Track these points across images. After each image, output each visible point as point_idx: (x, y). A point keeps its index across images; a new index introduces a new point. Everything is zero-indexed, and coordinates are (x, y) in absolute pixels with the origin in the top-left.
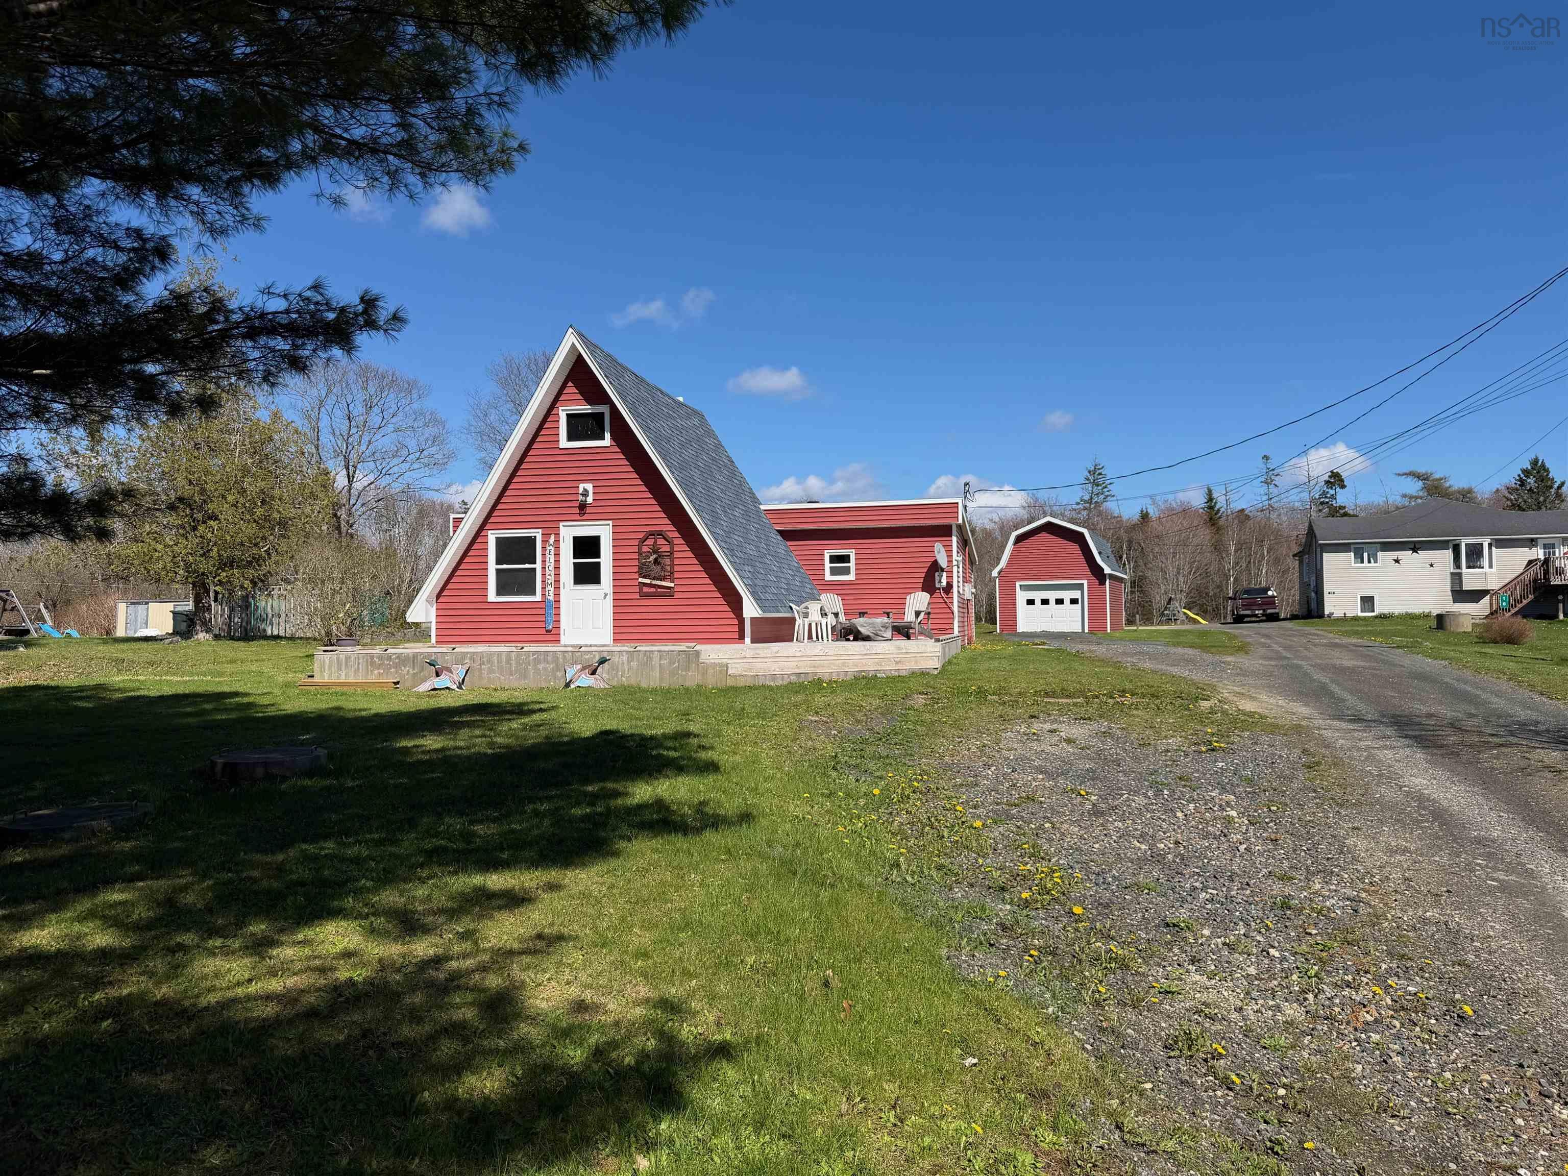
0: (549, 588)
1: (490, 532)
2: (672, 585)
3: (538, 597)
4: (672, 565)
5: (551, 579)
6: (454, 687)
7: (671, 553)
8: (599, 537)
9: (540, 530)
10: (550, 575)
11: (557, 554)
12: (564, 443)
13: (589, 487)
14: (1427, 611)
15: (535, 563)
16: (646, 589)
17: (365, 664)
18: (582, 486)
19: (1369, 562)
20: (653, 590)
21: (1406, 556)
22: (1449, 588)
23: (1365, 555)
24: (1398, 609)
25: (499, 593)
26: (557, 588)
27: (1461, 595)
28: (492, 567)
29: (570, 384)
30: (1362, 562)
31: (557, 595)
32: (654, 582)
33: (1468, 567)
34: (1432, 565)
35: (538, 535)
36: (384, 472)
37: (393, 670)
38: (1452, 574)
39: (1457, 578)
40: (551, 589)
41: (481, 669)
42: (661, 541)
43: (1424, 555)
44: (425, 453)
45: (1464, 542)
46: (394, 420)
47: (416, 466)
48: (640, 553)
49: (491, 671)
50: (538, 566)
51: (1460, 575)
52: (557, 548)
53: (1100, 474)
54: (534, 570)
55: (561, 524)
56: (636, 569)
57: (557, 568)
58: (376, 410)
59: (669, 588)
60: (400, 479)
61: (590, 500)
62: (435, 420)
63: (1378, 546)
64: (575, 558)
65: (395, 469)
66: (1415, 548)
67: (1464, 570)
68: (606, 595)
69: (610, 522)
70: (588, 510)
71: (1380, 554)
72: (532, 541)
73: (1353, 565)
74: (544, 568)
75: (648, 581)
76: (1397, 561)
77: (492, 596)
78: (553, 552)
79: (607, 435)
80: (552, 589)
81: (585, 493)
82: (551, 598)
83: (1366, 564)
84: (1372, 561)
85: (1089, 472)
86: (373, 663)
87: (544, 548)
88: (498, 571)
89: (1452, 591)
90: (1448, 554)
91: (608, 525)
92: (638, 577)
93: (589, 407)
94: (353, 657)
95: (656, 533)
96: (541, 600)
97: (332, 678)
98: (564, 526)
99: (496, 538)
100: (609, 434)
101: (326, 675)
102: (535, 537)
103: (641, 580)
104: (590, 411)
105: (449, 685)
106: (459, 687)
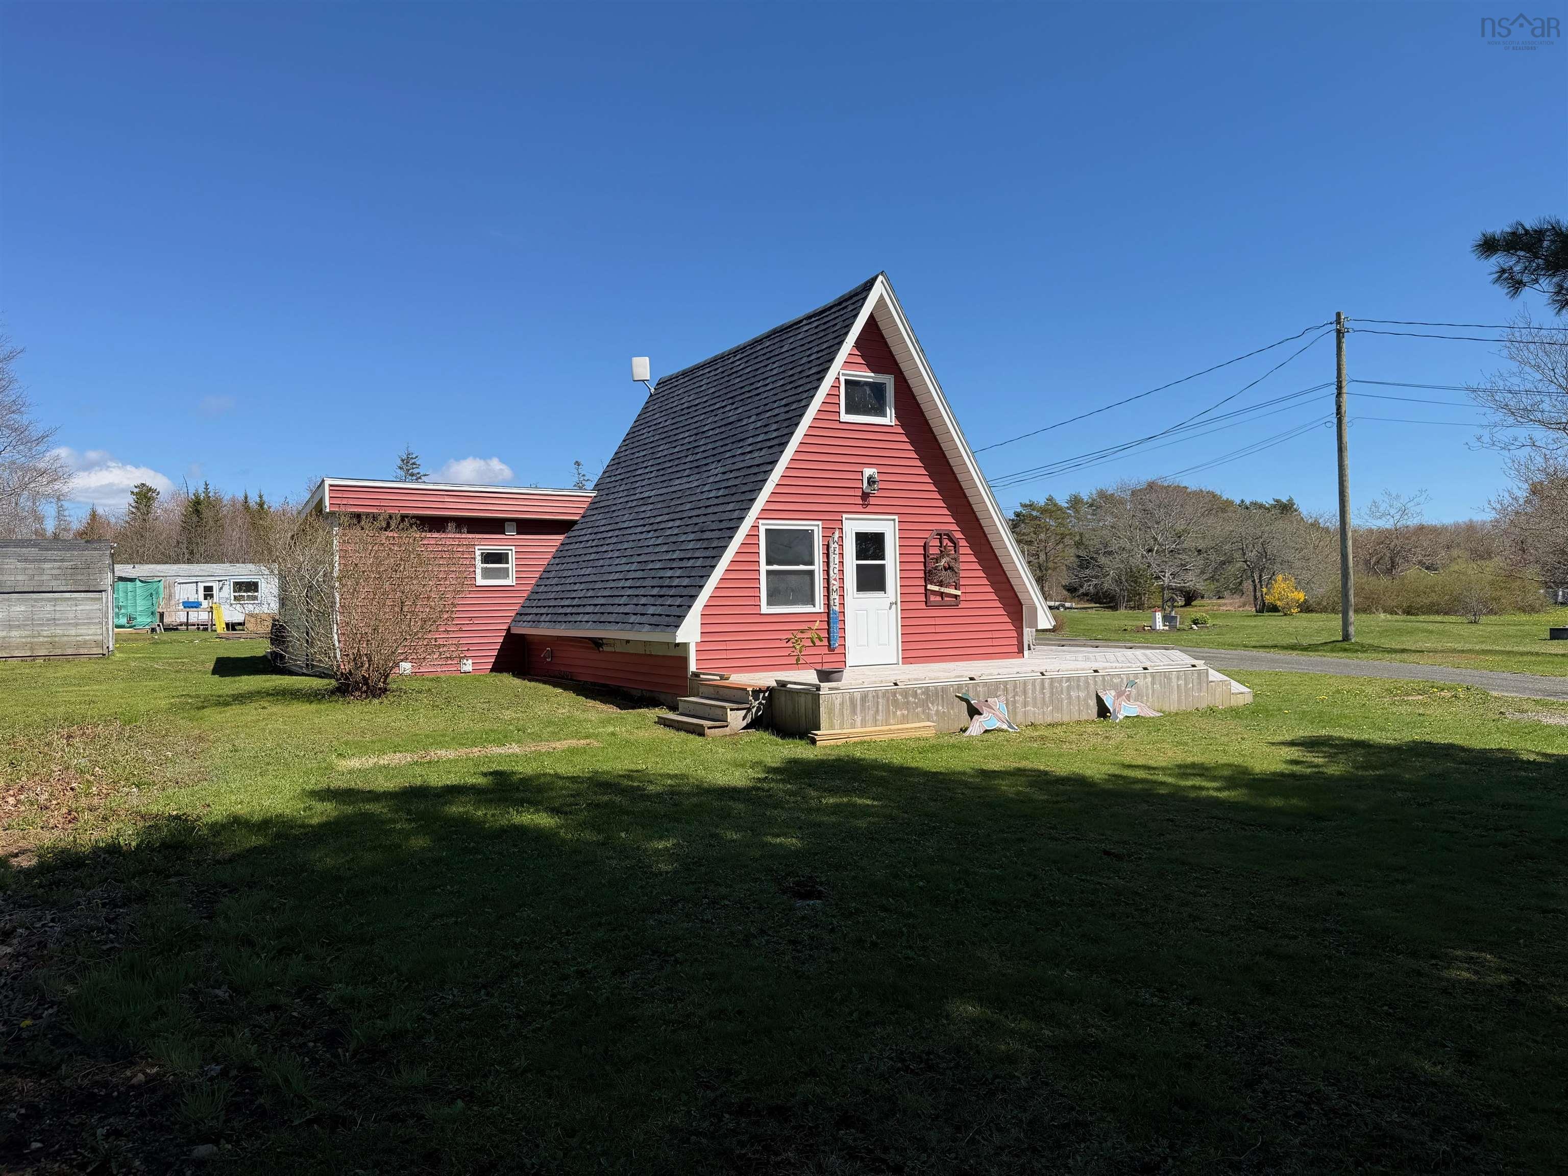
0: (834, 595)
1: (760, 522)
2: (958, 593)
3: (819, 607)
4: (958, 571)
5: (834, 585)
6: (1005, 727)
7: (957, 556)
9: (819, 523)
10: (835, 580)
11: (841, 554)
12: (844, 416)
13: (875, 472)
15: (813, 564)
16: (932, 598)
17: (884, 703)
18: (867, 472)
20: (939, 598)
25: (771, 602)
26: (841, 596)
28: (764, 568)
31: (842, 604)
32: (942, 590)
35: (817, 528)
40: (835, 597)
42: (947, 543)
48: (926, 555)
50: (818, 567)
52: (841, 547)
53: (414, 464)
54: (812, 573)
55: (844, 516)
56: (923, 575)
57: (842, 571)
59: (956, 596)
64: (857, 559)
68: (893, 604)
69: (896, 517)
70: (872, 501)
72: (807, 536)
74: (826, 572)
75: (935, 588)
77: (765, 609)
78: (838, 551)
79: (891, 412)
80: (837, 597)
81: (870, 480)
82: (836, 608)
85: (403, 461)
86: (894, 702)
87: (826, 546)
88: (769, 573)
91: (894, 520)
92: (926, 583)
93: (872, 375)
94: (870, 695)
95: (943, 533)
96: (822, 610)
97: (845, 726)
98: (846, 519)
99: (766, 530)
100: (893, 411)
101: (837, 723)
102: (813, 531)
103: (929, 587)
104: (871, 380)
105: (998, 725)
106: (1010, 726)
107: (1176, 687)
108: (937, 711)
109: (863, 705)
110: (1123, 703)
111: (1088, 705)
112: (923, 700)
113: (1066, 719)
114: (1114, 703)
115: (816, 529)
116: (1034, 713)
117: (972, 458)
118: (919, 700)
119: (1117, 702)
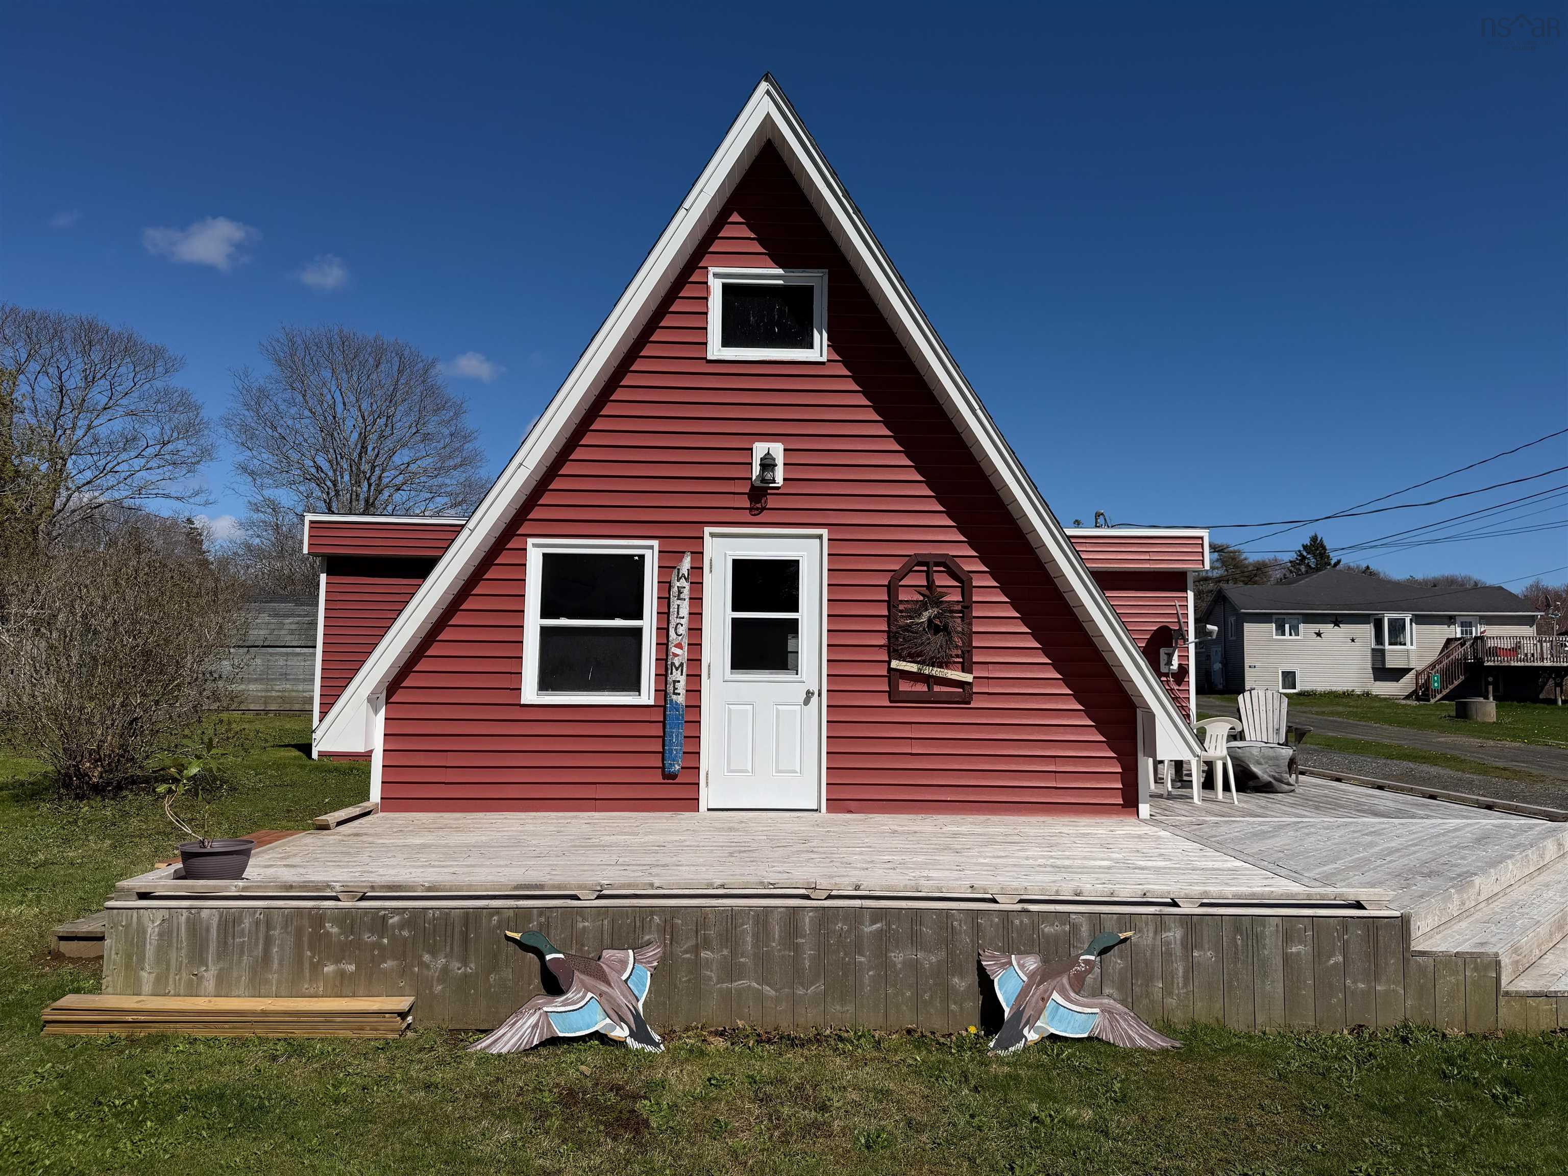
0: (676, 675)
1: (530, 541)
2: (968, 678)
3: (646, 696)
4: (969, 635)
5: (680, 655)
6: (620, 1032)
7: (966, 606)
8: (798, 561)
9: (655, 543)
10: (679, 646)
11: (697, 600)
12: (716, 350)
13: (777, 450)
14: (1350, 689)
15: (640, 616)
16: (905, 686)
17: (290, 941)
18: (760, 449)
19: (1291, 635)
20: (922, 688)
21: (1328, 629)
22: (1369, 666)
23: (1287, 626)
24: (1321, 685)
25: (545, 684)
26: (695, 677)
27: (1382, 672)
28: (533, 622)
29: (735, 217)
30: (1283, 634)
31: (694, 692)
32: (927, 670)
33: (1390, 644)
34: (1353, 640)
35: (650, 552)
36: (108, 468)
37: (388, 965)
38: (1373, 650)
39: (1378, 655)
40: (680, 678)
41: (697, 965)
42: (943, 580)
43: (1346, 629)
44: (170, 447)
45: (1387, 617)
46: (124, 402)
47: (153, 464)
48: (892, 602)
49: (731, 971)
50: (648, 623)
51: (1383, 652)
52: (697, 586)
54: (637, 633)
55: (708, 530)
56: (882, 640)
57: (695, 630)
58: (103, 384)
59: (963, 685)
60: (129, 481)
61: (779, 475)
62: (185, 403)
63: (1300, 617)
64: (735, 608)
65: (124, 467)
66: (1337, 621)
67: (1387, 647)
68: (809, 694)
69: (824, 532)
70: (772, 502)
71: (1301, 626)
72: (635, 565)
73: (1275, 637)
74: (663, 631)
75: (913, 667)
76: (1319, 634)
77: (530, 693)
78: (686, 593)
79: (820, 339)
80: (683, 679)
81: (768, 464)
82: (681, 699)
83: (1287, 637)
84: (1293, 634)
86: (319, 940)
87: (665, 585)
88: (545, 632)
89: (1373, 668)
90: (1368, 630)
91: (820, 537)
92: (889, 657)
93: (780, 271)
94: (247, 923)
95: (932, 561)
96: (652, 702)
97: (171, 988)
98: (713, 535)
99: (545, 555)
100: (825, 335)
101: (147, 977)
102: (642, 557)
103: (895, 664)
104: (781, 282)
105: (601, 1024)
106: (640, 1034)
107: (1278, 961)
108: (445, 970)
109: (223, 944)
110: (1056, 996)
111: (948, 992)
112: (405, 939)
113: (869, 1020)
114: (1024, 991)
115: (648, 554)
116: (760, 997)
117: (979, 412)
118: (393, 938)
119: (1035, 993)
